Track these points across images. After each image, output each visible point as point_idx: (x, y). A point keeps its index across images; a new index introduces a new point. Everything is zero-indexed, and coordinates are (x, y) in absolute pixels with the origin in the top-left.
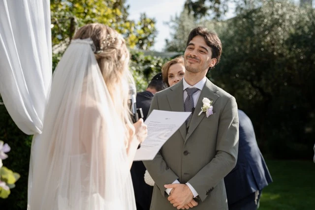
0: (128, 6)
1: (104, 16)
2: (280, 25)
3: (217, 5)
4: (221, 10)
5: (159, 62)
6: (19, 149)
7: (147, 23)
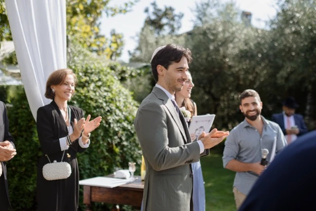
0: (100, 23)
1: (85, 32)
2: (231, 42)
3: (172, 22)
4: (176, 26)
5: (132, 72)
6: (27, 144)
7: (117, 38)
